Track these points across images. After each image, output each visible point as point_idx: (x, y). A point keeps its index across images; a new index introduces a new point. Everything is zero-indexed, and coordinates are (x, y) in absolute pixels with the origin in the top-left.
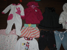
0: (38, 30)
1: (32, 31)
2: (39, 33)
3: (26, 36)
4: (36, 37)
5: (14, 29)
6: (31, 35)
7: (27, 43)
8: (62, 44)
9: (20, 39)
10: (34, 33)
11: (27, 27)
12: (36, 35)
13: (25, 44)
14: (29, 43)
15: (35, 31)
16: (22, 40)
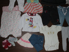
0: (41, 6)
1: (34, 7)
2: (42, 8)
4: (39, 12)
5: (17, 6)
6: (35, 10)
7: (31, 18)
8: (65, 19)
9: (23, 15)
10: (37, 8)
11: (30, 3)
12: (39, 10)
13: (28, 20)
14: (32, 19)
15: (38, 7)
16: (26, 16)
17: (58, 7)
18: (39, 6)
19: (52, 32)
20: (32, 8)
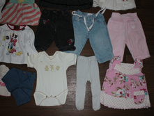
0: (38, 10)
4: (33, 24)
6: (23, 19)
7: (13, 35)
8: (88, 39)
11: (16, 5)
14: (16, 36)
15: (31, 12)
17: (74, 13)
18: (35, 10)
19: (55, 67)
20: (19, 15)
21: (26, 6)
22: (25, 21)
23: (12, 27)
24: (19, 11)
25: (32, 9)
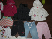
0: (12, 21)
2: (13, 23)
3: (3, 25)
4: (10, 26)
6: (7, 24)
11: (5, 19)
12: (10, 24)
13: (1, 31)
20: (6, 22)
21: (8, 19)
22: (8, 25)
23: (3, 27)
24: (6, 21)
25: (10, 20)
